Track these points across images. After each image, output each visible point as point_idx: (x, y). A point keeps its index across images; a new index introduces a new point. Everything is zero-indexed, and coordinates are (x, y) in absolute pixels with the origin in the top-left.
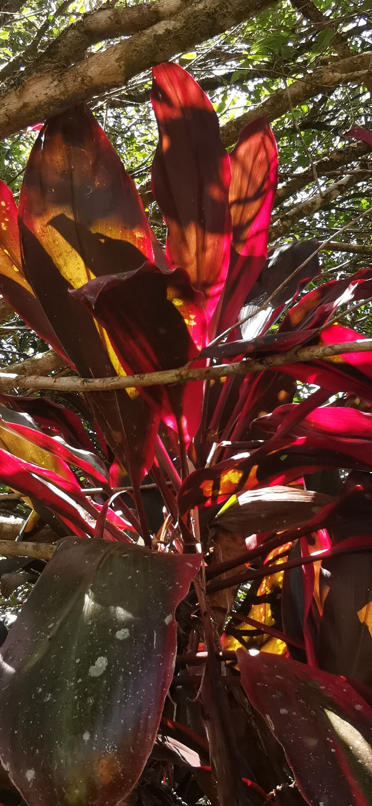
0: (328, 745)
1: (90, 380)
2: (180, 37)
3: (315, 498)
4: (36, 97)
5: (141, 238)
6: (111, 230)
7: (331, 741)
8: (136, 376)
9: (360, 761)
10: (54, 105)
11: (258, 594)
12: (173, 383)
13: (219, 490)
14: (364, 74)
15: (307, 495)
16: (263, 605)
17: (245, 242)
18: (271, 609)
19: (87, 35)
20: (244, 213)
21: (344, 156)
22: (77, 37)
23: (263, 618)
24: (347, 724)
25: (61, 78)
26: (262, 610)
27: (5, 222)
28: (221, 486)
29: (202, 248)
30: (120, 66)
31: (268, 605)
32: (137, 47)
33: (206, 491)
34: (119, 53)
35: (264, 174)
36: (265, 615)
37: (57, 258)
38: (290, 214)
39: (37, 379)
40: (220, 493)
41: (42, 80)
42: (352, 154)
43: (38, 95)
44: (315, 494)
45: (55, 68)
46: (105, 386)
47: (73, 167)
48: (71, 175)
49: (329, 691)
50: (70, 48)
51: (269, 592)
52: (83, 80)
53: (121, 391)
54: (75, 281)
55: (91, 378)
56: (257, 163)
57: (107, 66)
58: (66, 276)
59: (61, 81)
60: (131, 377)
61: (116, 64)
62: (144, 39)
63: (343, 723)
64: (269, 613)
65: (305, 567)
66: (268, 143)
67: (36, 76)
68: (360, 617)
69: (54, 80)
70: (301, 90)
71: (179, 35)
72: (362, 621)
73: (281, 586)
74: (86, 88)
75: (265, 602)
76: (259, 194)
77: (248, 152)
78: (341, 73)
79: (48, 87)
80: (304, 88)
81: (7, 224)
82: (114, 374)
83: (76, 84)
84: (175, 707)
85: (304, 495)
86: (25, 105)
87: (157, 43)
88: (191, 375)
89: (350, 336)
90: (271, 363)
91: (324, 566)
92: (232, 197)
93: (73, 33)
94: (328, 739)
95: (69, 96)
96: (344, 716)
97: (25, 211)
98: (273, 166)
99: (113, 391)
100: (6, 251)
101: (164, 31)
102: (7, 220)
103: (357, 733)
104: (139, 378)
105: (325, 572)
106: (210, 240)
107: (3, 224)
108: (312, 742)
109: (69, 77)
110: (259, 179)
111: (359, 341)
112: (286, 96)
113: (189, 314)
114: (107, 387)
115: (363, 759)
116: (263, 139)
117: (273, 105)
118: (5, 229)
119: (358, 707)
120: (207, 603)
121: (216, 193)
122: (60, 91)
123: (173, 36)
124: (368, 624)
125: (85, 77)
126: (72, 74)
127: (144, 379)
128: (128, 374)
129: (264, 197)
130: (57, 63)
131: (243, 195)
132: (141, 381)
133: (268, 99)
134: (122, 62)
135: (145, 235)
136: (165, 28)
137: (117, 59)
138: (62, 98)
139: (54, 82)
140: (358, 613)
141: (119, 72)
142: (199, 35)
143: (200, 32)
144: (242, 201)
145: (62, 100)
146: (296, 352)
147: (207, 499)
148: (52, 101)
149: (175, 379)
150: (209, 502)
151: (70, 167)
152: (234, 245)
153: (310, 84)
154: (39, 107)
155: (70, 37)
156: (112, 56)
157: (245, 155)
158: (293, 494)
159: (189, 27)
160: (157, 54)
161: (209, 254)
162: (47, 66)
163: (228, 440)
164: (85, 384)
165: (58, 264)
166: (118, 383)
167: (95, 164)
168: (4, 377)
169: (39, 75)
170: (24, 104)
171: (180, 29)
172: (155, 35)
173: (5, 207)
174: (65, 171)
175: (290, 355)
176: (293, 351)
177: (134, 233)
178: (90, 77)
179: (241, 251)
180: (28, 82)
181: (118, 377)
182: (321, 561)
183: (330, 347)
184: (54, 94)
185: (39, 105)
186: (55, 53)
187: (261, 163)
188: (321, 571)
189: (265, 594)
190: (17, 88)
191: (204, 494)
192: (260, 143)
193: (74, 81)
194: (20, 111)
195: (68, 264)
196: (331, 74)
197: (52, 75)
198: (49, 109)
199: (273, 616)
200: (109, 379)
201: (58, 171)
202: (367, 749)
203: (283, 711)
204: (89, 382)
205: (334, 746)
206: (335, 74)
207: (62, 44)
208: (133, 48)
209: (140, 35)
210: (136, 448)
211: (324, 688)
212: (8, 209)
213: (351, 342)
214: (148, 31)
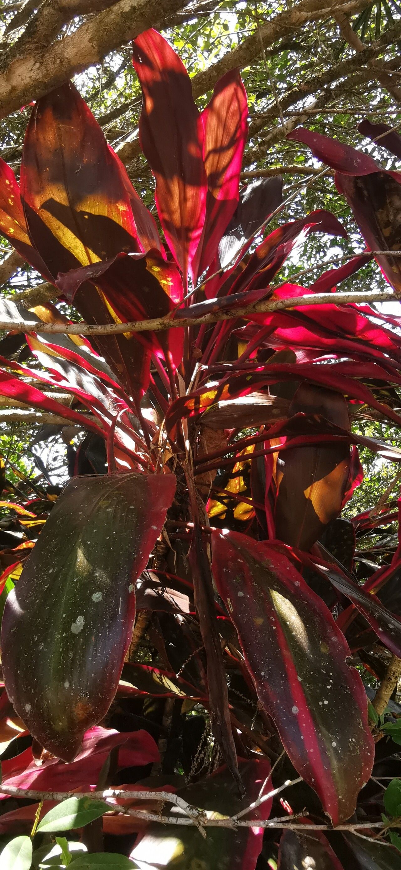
0: (271, 623)
1: (94, 327)
2: (145, 14)
3: (275, 402)
4: (22, 80)
5: (124, 211)
6: (98, 205)
7: (273, 619)
8: (129, 324)
9: (294, 634)
10: (39, 88)
11: (234, 471)
12: (158, 330)
13: (199, 404)
14: (327, 12)
15: (269, 400)
16: (238, 478)
17: (221, 186)
18: (244, 480)
19: (61, 12)
20: (220, 162)
21: (311, 86)
22: (52, 14)
23: (238, 487)
24: (287, 601)
25: (43, 60)
26: (237, 481)
27: (11, 198)
28: (201, 402)
29: (183, 200)
30: (93, 46)
31: (241, 478)
32: (107, 26)
33: (189, 406)
34: (91, 32)
35: (236, 124)
36: (239, 484)
37: (56, 231)
38: (267, 140)
39: (53, 326)
40: (201, 406)
41: (26, 62)
42: (317, 83)
43: (24, 78)
44: (275, 399)
45: (37, 48)
46: (106, 332)
47: (63, 145)
48: (62, 154)
49: (277, 569)
50: (47, 26)
51: (241, 468)
52: (61, 62)
53: (119, 336)
54: (74, 249)
55: (95, 324)
56: (230, 114)
57: (82, 47)
58: (66, 245)
59: (43, 62)
60: (125, 324)
61: (90, 45)
62: (112, 17)
63: (284, 601)
64: (242, 483)
65: (267, 456)
66: (240, 93)
67: (19, 58)
68: (305, 494)
69: (36, 62)
70: (272, 31)
71: (144, 12)
72: (307, 497)
73: (250, 463)
74: (65, 70)
75: (239, 476)
76: (233, 142)
77: (223, 102)
78: (308, 12)
79: (32, 70)
80: (274, 29)
81: (13, 200)
82: (112, 321)
83: (56, 66)
84: (175, 553)
85: (267, 399)
86: (14, 89)
87: (125, 22)
88: (172, 324)
89: (298, 291)
90: (235, 314)
91: (280, 457)
92: (210, 146)
93: (48, 10)
94: (271, 618)
95: (51, 79)
96: (285, 594)
97: (26, 189)
98: (243, 116)
99: (113, 335)
100: (16, 222)
101: (130, 8)
102: (13, 196)
103: (293, 609)
104: (131, 326)
105: (281, 461)
106: (190, 192)
107: (10, 200)
108: (259, 621)
109: (49, 59)
110: (232, 129)
111: (305, 296)
112: (259, 38)
113: (167, 277)
114: (107, 332)
115: (296, 632)
116: (236, 90)
117: (248, 48)
118: (12, 204)
119: (297, 583)
120: (193, 486)
121: (193, 150)
122: (42, 73)
123: (138, 13)
124: (312, 499)
125: (63, 58)
126: (51, 56)
127: (136, 326)
128: (123, 322)
129: (236, 145)
130: (38, 43)
131: (219, 145)
132: (133, 328)
133: (244, 42)
134: (95, 43)
135: (127, 208)
136: (130, 5)
137: (90, 39)
138: (46, 80)
139: (37, 64)
140: (305, 492)
141: (93, 52)
142: (162, 11)
143: (163, 8)
144: (218, 150)
145: (45, 82)
146: (254, 307)
147: (191, 411)
148: (37, 84)
149: (160, 327)
150: (193, 413)
151: (61, 146)
152: (212, 191)
153: (279, 25)
154: (26, 91)
155: (46, 15)
156: (85, 36)
157: (220, 107)
158: (259, 398)
159: (152, 3)
160: (125, 32)
161: (189, 204)
162: (28, 47)
163: (206, 365)
164: (90, 330)
165: (58, 235)
166: (115, 329)
167: (83, 141)
168: (28, 325)
169: (21, 57)
170: (12, 88)
171: (144, 6)
172: (122, 12)
173: (10, 185)
174: (56, 150)
175: (249, 308)
176: (252, 305)
177: (117, 207)
178: (67, 58)
179: (218, 195)
180: (14, 63)
181: (115, 324)
182: (278, 452)
183: (282, 302)
184: (38, 77)
185: (25, 88)
186: (34, 33)
187: (233, 114)
188: (278, 460)
189: (239, 471)
190: (4, 72)
191: (189, 408)
192: (233, 94)
193: (54, 63)
194: (10, 95)
195: (66, 235)
196: (298, 13)
197: (34, 57)
198: (35, 91)
199: (245, 484)
200: (108, 326)
201: (51, 150)
202: (300, 623)
203: (241, 594)
204: (93, 329)
205: (275, 623)
206: (302, 13)
207: (39, 22)
208: (103, 27)
209: (108, 12)
210: (135, 375)
211: (273, 566)
212: (12, 186)
213: (299, 298)
214: (115, 8)
